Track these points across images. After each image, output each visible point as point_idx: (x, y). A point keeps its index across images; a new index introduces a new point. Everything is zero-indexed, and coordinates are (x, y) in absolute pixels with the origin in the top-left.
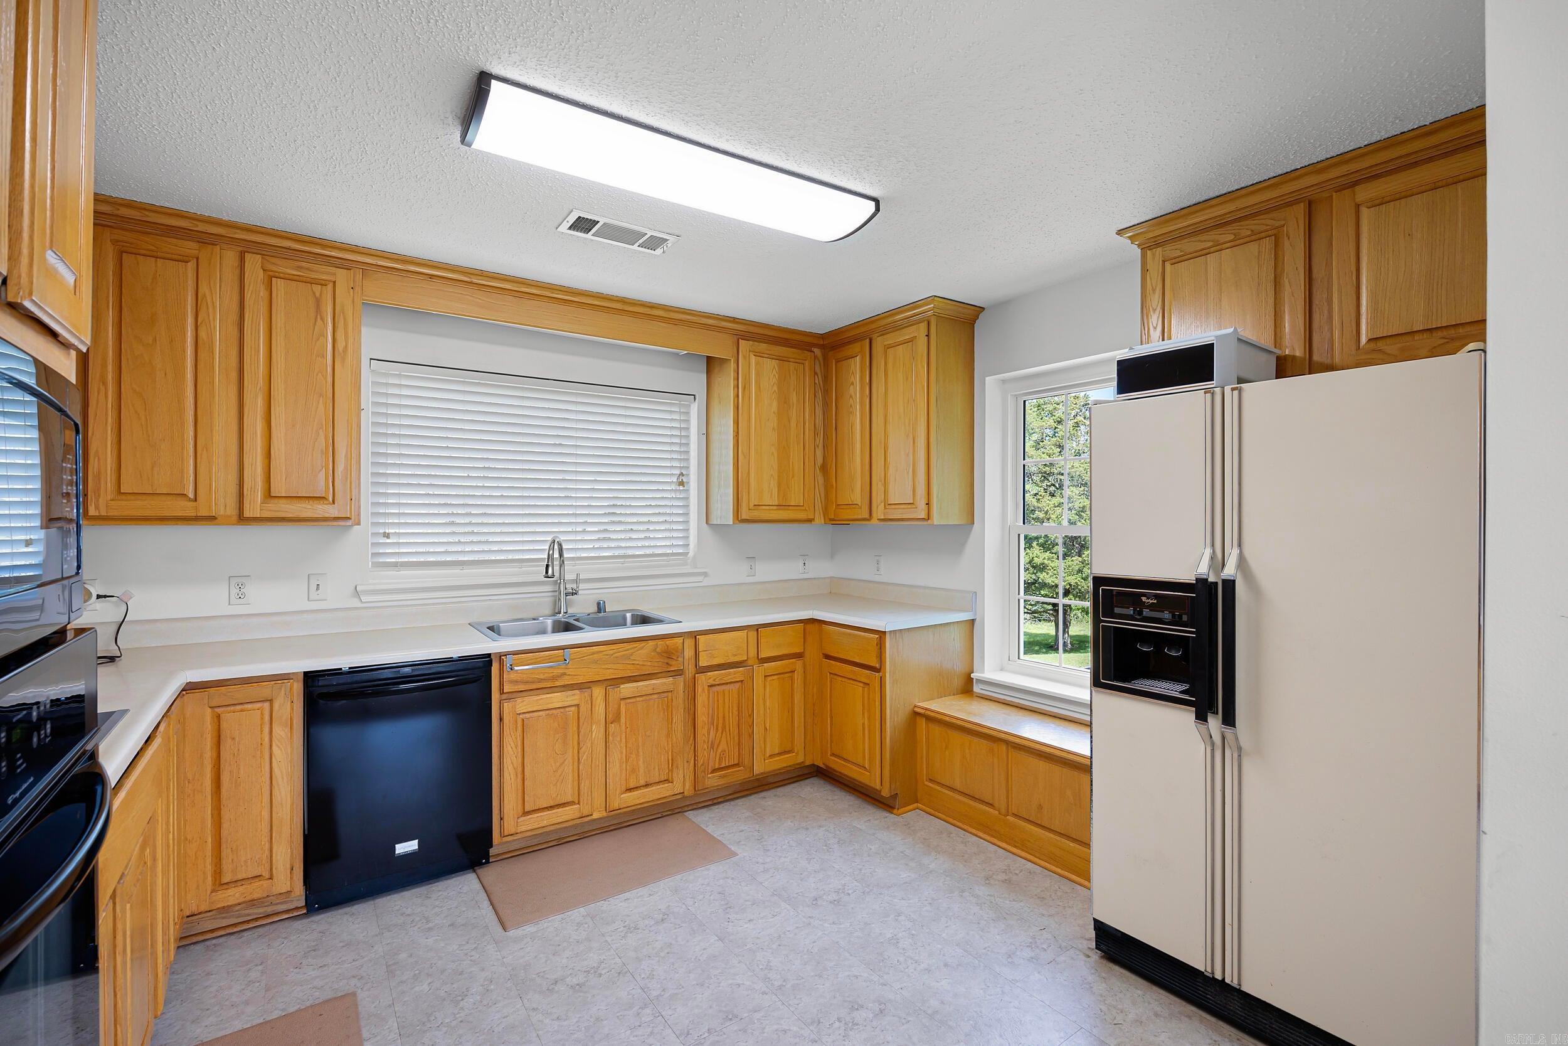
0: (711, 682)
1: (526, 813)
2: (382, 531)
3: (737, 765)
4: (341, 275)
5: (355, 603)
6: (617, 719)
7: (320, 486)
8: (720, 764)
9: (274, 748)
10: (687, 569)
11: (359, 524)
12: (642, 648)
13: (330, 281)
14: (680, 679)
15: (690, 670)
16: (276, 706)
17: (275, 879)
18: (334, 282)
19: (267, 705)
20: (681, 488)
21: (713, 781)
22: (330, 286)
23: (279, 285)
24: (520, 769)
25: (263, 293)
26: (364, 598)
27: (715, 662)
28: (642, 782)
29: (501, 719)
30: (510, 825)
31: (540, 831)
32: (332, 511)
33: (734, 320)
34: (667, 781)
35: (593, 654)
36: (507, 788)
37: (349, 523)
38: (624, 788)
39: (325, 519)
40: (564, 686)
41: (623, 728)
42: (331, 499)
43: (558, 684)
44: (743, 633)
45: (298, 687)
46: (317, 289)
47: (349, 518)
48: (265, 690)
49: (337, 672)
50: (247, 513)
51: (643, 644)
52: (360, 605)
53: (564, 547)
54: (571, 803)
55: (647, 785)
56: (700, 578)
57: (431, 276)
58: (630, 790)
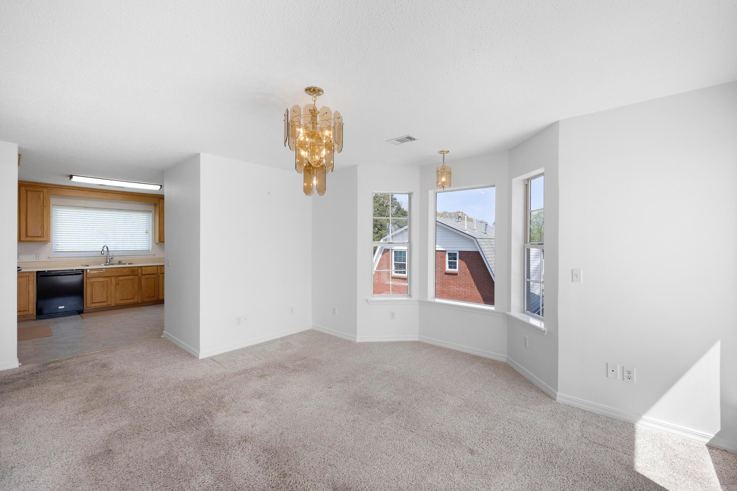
0: (146, 277)
1: (93, 303)
2: (56, 244)
3: (154, 297)
4: (45, 189)
5: (49, 260)
6: (118, 284)
7: (40, 234)
8: (149, 296)
9: (29, 285)
10: (150, 254)
11: (50, 242)
12: (125, 269)
13: (42, 191)
14: (137, 277)
15: (140, 275)
16: (30, 278)
17: (29, 311)
18: (43, 191)
19: (28, 277)
20: (147, 234)
21: (146, 300)
22: (42, 192)
23: (29, 193)
24: (91, 294)
25: (25, 194)
26: (51, 259)
27: (147, 273)
28: (126, 299)
29: (86, 283)
30: (89, 305)
31: (96, 307)
32: (42, 239)
33: (158, 195)
34: (133, 299)
35: (112, 270)
36: (88, 297)
37: (47, 242)
38: (120, 299)
39: (41, 241)
40: (103, 277)
41: (120, 287)
42: (42, 237)
43: (102, 276)
44: (156, 267)
45: (35, 274)
46: (39, 193)
47: (47, 241)
48: (28, 274)
49: (44, 271)
50: (21, 240)
51: (126, 268)
52: (50, 260)
53: (108, 248)
54: (106, 302)
55: (127, 299)
56: (153, 256)
57: (69, 189)
58: (122, 300)
